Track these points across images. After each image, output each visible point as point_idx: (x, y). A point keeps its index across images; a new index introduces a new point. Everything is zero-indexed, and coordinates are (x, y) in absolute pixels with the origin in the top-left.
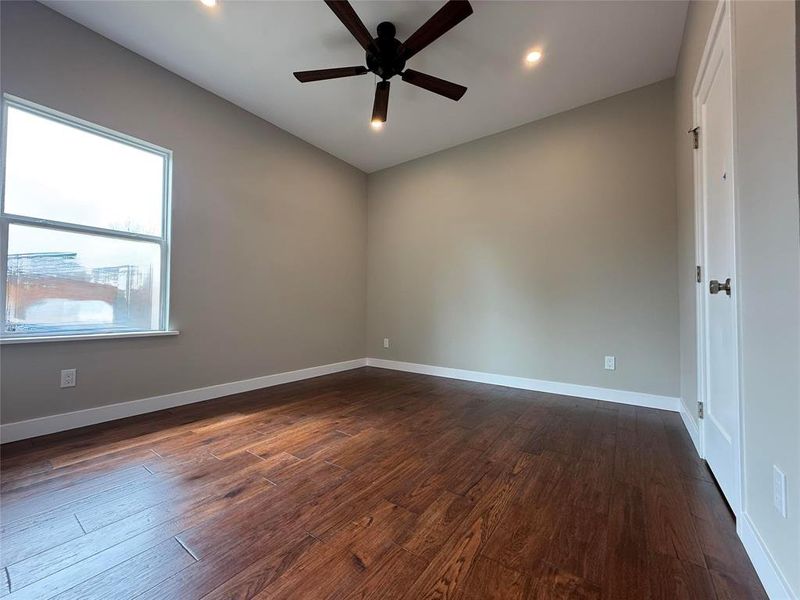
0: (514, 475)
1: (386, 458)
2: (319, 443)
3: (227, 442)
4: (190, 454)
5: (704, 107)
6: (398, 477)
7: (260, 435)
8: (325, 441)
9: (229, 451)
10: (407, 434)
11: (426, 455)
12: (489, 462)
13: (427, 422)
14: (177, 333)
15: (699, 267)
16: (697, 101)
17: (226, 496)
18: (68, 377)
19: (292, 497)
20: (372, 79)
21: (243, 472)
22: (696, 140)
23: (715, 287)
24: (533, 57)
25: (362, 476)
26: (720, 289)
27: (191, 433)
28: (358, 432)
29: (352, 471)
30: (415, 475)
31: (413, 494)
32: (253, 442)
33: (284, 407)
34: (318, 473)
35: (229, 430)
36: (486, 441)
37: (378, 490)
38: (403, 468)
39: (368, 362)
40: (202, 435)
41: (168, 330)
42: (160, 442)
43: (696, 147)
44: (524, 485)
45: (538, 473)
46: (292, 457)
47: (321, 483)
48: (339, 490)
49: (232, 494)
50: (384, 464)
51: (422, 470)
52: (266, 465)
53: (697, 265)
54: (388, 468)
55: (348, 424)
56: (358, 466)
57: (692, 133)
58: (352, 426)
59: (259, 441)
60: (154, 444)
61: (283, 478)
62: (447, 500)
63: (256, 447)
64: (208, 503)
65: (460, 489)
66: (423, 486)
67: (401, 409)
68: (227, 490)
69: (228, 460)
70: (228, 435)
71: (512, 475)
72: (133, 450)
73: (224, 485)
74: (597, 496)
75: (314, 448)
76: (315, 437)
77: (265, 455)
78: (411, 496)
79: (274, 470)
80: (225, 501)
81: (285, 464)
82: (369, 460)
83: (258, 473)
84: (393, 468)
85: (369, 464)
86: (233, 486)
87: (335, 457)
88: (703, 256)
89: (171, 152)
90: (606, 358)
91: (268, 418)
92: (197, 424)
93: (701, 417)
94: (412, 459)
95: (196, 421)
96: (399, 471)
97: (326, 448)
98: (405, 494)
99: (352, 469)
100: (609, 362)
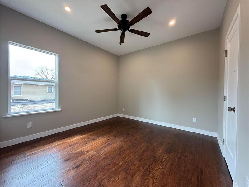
0: (163, 162)
1: (123, 154)
2: (103, 147)
3: (76, 146)
4: (65, 150)
5: (229, 44)
6: (127, 161)
7: (86, 144)
8: (105, 147)
9: (76, 150)
10: (130, 144)
11: (136, 153)
12: (155, 157)
13: (136, 140)
14: (61, 110)
15: (225, 96)
16: (227, 41)
17: (76, 168)
18: (29, 125)
19: (95, 169)
20: (120, 32)
21: (80, 158)
22: (226, 54)
23: (230, 109)
24: (172, 23)
25: (116, 161)
26: (231, 110)
27: (65, 143)
28: (115, 143)
29: (113, 159)
30: (132, 161)
31: (132, 169)
32: (84, 146)
33: (93, 133)
34: (103, 159)
35: (76, 142)
36: (154, 148)
37: (121, 167)
38: (128, 158)
39: (118, 115)
40: (68, 143)
41: (58, 109)
42: (56, 146)
43: (226, 56)
44: (166, 166)
45: (170, 161)
46: (95, 153)
47: (103, 163)
48: (109, 166)
49: (77, 167)
50: (123, 156)
51: (134, 159)
52: (87, 156)
53: (225, 95)
54: (124, 158)
55: (112, 140)
56: (115, 157)
57: (225, 52)
58: (113, 141)
59: (85, 146)
60: (55, 146)
61: (92, 161)
62: (142, 171)
63: (84, 148)
64: (70, 170)
65: (146, 167)
66: (134, 166)
67: (128, 134)
68: (76, 165)
69: (76, 153)
70: (76, 144)
71: (162, 162)
72: (49, 149)
73: (75, 163)
74: (189, 171)
75: (101, 150)
76: (102, 145)
77: (87, 152)
78: (131, 170)
79: (90, 158)
80: (75, 170)
81: (93, 156)
82: (118, 155)
83: (85, 159)
84: (125, 158)
85: (118, 156)
86: (77, 164)
87: (108, 153)
88: (227, 93)
89: (58, 54)
90: (194, 118)
91: (88, 137)
92: (67, 139)
93: (224, 144)
94: (131, 154)
95: (66, 138)
96: (127, 159)
97: (105, 149)
98: (129, 169)
99: (113, 158)
100: (194, 120)
